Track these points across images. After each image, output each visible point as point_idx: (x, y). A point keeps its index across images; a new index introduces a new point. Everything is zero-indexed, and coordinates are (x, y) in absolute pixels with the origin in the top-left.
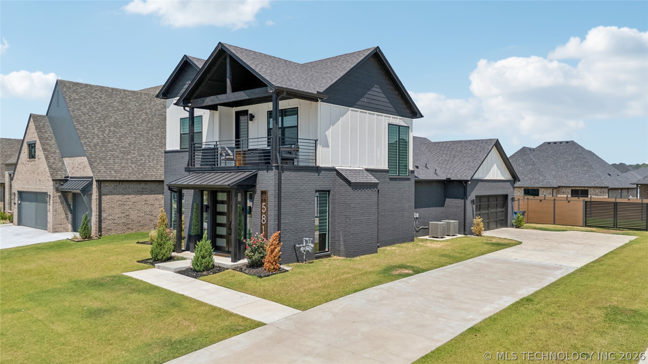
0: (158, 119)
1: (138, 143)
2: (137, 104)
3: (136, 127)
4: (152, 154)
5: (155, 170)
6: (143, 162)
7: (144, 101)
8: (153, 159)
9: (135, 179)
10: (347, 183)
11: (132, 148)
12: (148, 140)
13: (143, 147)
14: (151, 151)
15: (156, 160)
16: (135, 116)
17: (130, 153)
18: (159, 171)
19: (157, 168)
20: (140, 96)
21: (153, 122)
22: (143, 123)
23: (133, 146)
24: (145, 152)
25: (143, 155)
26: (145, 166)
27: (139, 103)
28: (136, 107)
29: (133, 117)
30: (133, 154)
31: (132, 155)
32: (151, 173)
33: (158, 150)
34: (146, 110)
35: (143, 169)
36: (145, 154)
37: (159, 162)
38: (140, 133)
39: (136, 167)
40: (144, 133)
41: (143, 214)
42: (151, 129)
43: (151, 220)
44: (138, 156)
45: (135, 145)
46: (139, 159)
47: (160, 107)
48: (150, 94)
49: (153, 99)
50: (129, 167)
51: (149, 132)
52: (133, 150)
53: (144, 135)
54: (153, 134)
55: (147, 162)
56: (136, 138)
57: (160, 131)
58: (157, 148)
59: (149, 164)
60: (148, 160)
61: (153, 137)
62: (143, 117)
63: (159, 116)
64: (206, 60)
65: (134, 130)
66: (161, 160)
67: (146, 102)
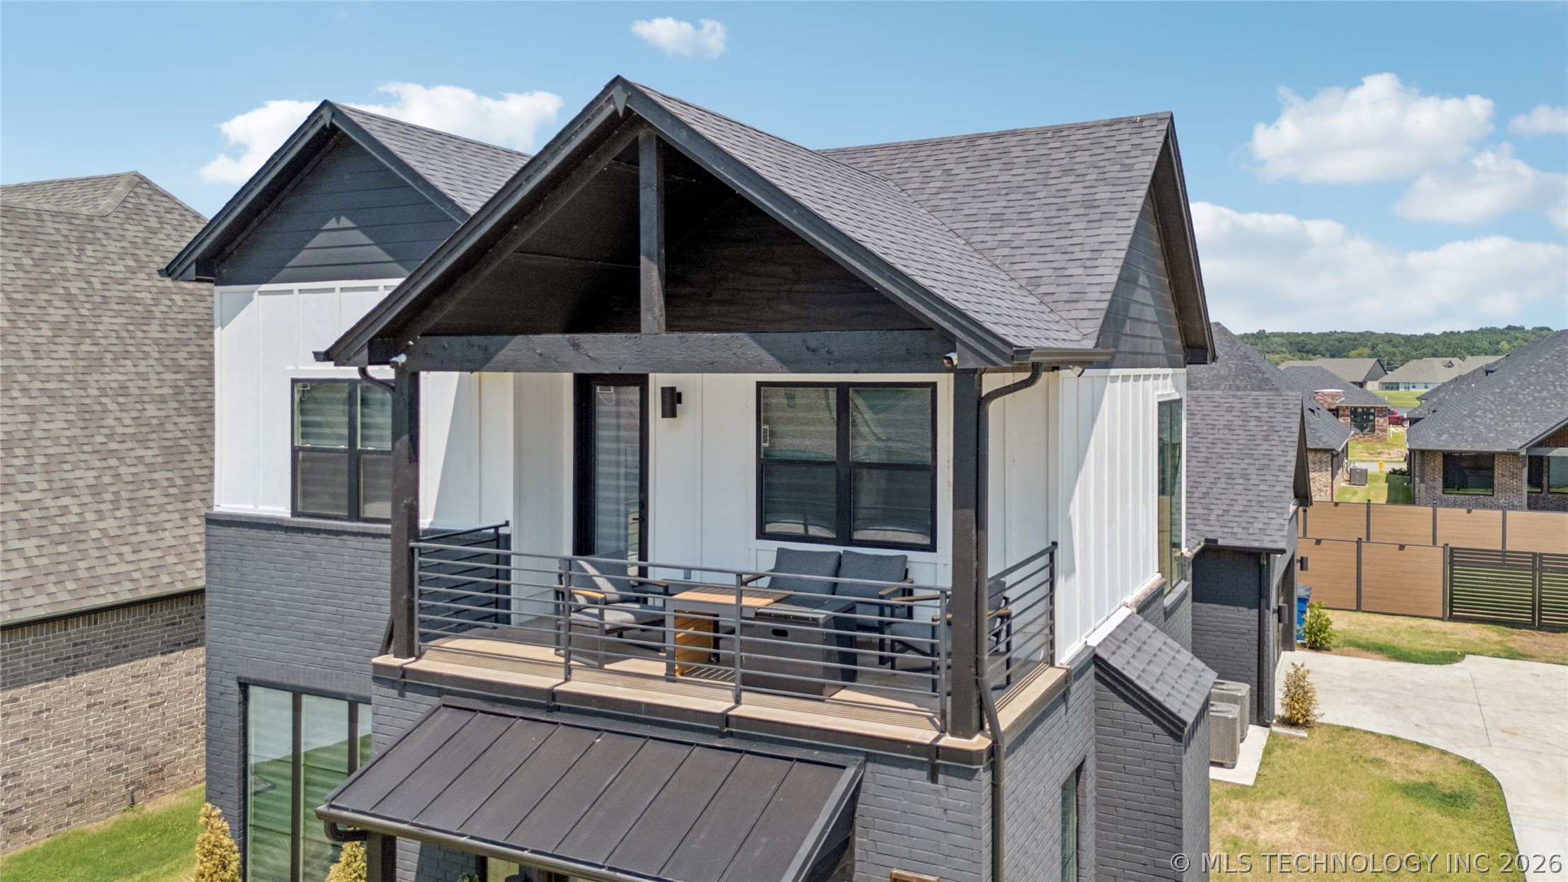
0: (120, 320)
1: (44, 435)
2: (27, 261)
3: (28, 362)
4: (107, 480)
5: (126, 549)
6: (74, 519)
7: (54, 245)
8: (116, 502)
9: (41, 613)
10: (1156, 721)
11: (16, 462)
12: (87, 416)
13: (66, 450)
14: (104, 464)
15: (127, 504)
16: (23, 310)
17: (10, 489)
18: (146, 554)
19: (135, 539)
20: (36, 223)
21: (98, 334)
22: (59, 340)
23: (20, 452)
24: (78, 473)
25: (69, 490)
26: (82, 537)
27: (35, 256)
28: (20, 274)
29: (13, 317)
30: (25, 488)
31: (21, 497)
32: (113, 570)
33: (132, 454)
34: (65, 284)
35: (77, 555)
36: (79, 483)
37: (141, 510)
38: (48, 386)
39: (45, 551)
40: (64, 385)
41: (81, 753)
42: (95, 363)
43: (118, 770)
44: (51, 494)
45: (29, 444)
46: (53, 512)
47: (121, 268)
48: (75, 216)
49: (89, 235)
50: (12, 555)
51: (88, 378)
52: (22, 470)
53: (67, 393)
54: (103, 385)
55: (90, 516)
56: (31, 411)
57: (133, 370)
58: (129, 445)
59: (101, 525)
60: (95, 507)
61: (104, 400)
62: (57, 316)
63: (122, 307)
64: (534, 153)
65: (21, 377)
66: (151, 502)
67: (63, 251)
